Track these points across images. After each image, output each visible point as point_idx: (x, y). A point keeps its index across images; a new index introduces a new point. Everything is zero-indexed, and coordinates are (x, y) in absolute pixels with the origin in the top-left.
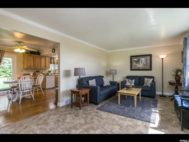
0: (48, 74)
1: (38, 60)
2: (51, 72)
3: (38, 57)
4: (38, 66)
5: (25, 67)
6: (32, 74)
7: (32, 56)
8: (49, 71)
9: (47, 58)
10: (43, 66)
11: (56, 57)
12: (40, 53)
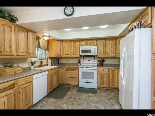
0: (30, 68)
2: (35, 63)
3: (11, 28)
4: (11, 52)
8: (32, 62)
9: (30, 33)
10: (22, 51)
11: (43, 36)
12: (16, 18)
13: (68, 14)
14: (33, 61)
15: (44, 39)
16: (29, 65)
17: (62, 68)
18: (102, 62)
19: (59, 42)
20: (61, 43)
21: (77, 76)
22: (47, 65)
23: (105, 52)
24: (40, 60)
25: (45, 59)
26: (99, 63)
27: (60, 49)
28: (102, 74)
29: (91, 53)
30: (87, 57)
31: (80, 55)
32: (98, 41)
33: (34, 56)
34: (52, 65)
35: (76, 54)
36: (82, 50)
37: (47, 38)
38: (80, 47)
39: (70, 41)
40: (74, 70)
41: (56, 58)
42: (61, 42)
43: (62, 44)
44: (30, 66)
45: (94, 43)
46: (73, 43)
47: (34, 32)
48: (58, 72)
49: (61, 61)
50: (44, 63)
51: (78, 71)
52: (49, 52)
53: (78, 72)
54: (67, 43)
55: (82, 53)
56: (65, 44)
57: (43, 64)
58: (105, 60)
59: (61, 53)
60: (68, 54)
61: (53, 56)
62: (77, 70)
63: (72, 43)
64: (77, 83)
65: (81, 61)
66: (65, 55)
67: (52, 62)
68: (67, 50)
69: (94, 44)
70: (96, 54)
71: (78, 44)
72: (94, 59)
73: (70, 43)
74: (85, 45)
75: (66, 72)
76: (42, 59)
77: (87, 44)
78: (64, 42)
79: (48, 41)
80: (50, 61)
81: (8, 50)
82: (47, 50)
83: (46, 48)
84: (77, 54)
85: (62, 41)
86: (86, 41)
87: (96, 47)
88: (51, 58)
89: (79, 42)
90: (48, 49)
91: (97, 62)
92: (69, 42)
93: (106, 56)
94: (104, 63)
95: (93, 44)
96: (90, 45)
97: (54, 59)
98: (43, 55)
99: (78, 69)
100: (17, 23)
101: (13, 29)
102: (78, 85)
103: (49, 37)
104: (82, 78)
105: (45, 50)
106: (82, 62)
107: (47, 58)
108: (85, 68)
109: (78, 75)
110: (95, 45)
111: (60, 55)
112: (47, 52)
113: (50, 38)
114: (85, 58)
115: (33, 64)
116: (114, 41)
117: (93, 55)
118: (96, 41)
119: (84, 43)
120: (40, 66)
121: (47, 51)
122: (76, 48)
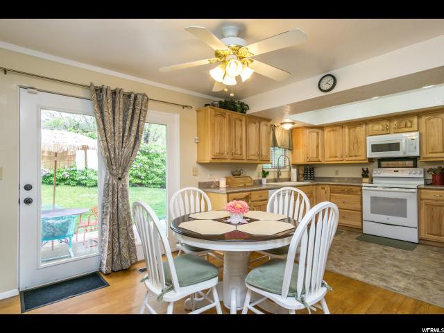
0: (260, 182)
1: (240, 131)
2: (268, 173)
3: (241, 121)
4: (241, 154)
5: (208, 159)
6: (223, 184)
7: (227, 117)
8: (263, 172)
9: (263, 123)
10: (253, 154)
11: (281, 124)
12: (247, 105)
13: (326, 89)
14: (266, 170)
15: (283, 129)
16: (259, 176)
17: (320, 187)
18: (442, 175)
19: (313, 132)
20: (318, 133)
21: (359, 207)
22: (289, 180)
24: (276, 170)
25: (284, 167)
26: (430, 177)
27: (317, 146)
28: (435, 206)
29: (399, 150)
30: (391, 163)
31: (368, 156)
32: (424, 118)
33: (268, 161)
34: (298, 180)
35: (356, 156)
36: (373, 146)
37: (288, 127)
38: (368, 138)
39: (341, 125)
40: (350, 192)
41: (308, 165)
42: (320, 131)
43: (320, 134)
44: (261, 178)
45: (409, 124)
46: (349, 129)
47: (269, 120)
48: (312, 193)
49: (319, 173)
50: (284, 175)
51: (361, 195)
52: (292, 153)
53: (361, 197)
54: (333, 130)
55: (373, 151)
56: (328, 134)
57: (281, 177)
59: (318, 154)
60: (336, 157)
61: (301, 160)
62: (357, 192)
63: (347, 130)
64: (358, 224)
65: (372, 171)
66: (327, 159)
67: (298, 174)
68: (334, 148)
69: (411, 127)
70: (417, 154)
71: (361, 130)
72: (415, 166)
73: (341, 130)
74: (382, 132)
75: (330, 196)
76: (279, 168)
77: (387, 129)
78: (326, 131)
79: (292, 131)
80: (294, 171)
81: (239, 152)
82: (289, 149)
83: (287, 146)
84: (359, 154)
85: (321, 128)
86: (385, 123)
87: (415, 135)
88: (297, 166)
89: (364, 126)
90: (291, 148)
91: (422, 176)
92: (338, 128)
95: (406, 127)
96: (396, 131)
97: (303, 168)
98: (282, 159)
99: (361, 190)
100: (248, 112)
101: (243, 122)
102: (362, 229)
103: (294, 123)
104: (372, 213)
105: (285, 149)
106: (374, 175)
107: (289, 166)
108: (381, 189)
109: (361, 204)
110: (416, 128)
111: (316, 159)
112: (288, 153)
113: (296, 125)
114: (383, 164)
115: (265, 174)
117: (405, 155)
118: (415, 120)
119: (378, 127)
120: (276, 180)
121: (288, 151)
122: (357, 141)
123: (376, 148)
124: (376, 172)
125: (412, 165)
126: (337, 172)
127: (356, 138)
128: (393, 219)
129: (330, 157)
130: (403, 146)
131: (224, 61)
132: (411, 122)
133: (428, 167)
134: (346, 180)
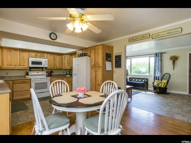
18: (51, 73)
23: (54, 64)
26: (47, 74)
29: (41, 64)
30: (35, 69)
31: (30, 66)
32: (48, 55)
35: (23, 66)
38: (30, 58)
39: (15, 49)
45: (44, 56)
46: (20, 52)
51: (30, 83)
54: (9, 51)
55: (32, 64)
58: (53, 71)
60: (11, 65)
63: (18, 52)
64: (28, 96)
66: (5, 66)
72: (43, 70)
74: (35, 57)
77: (37, 56)
78: (4, 50)
84: (25, 65)
86: (36, 53)
87: (47, 60)
89: (27, 53)
91: (46, 74)
92: (13, 50)
93: (55, 68)
94: (52, 74)
96: (40, 57)
110: (46, 57)
114: (32, 69)
116: (61, 57)
118: (46, 54)
119: (33, 54)
122: (24, 59)
123: (33, 63)
124: (30, 73)
125: (41, 70)
126: (7, 74)
127: (23, 57)
128: (43, 90)
129: (7, 65)
130: (43, 63)
131: (74, 20)
132: (45, 55)
133: (47, 71)
134: (14, 77)
